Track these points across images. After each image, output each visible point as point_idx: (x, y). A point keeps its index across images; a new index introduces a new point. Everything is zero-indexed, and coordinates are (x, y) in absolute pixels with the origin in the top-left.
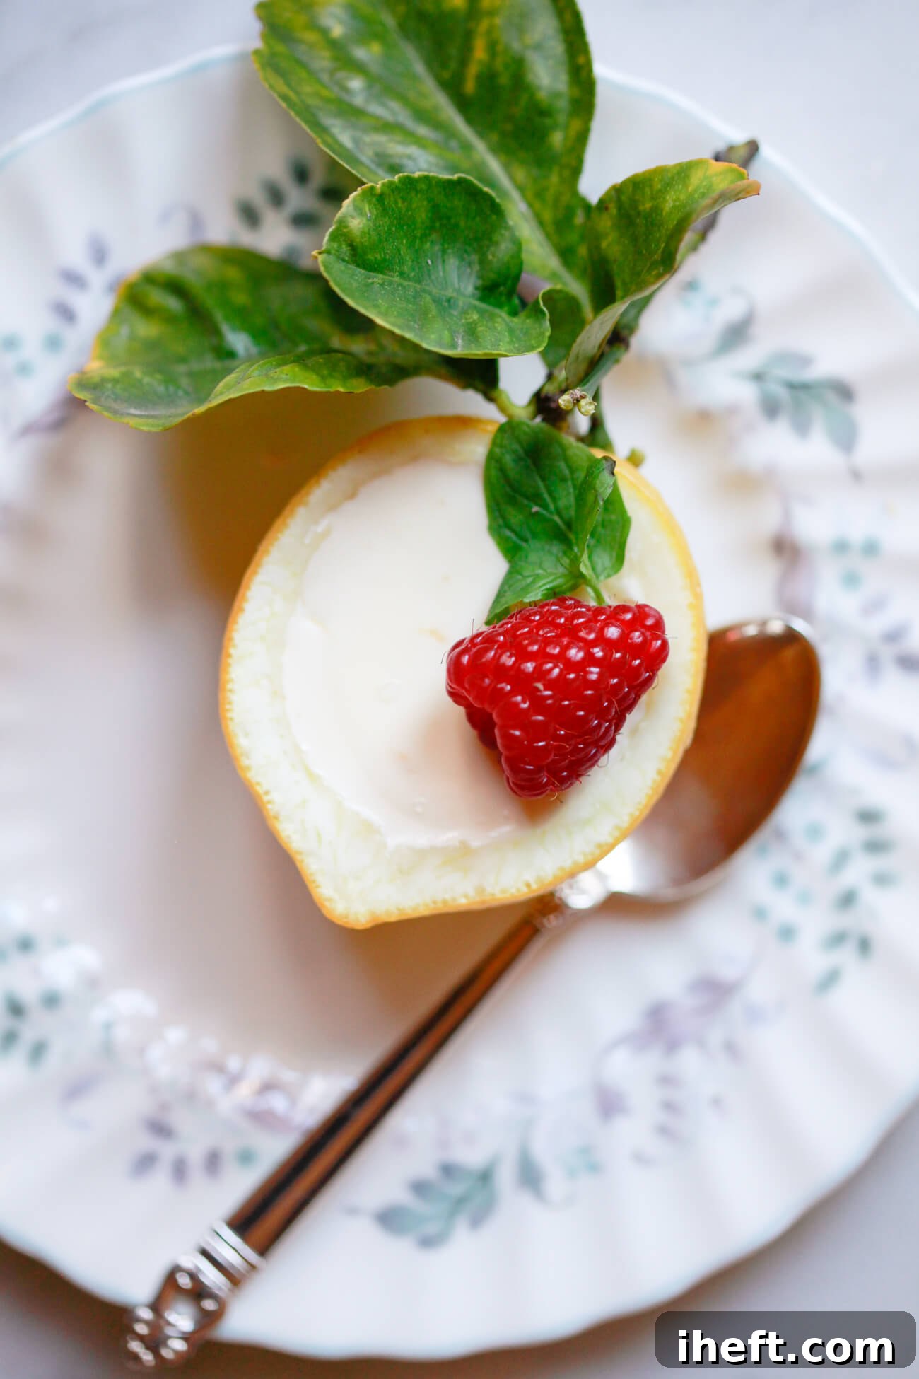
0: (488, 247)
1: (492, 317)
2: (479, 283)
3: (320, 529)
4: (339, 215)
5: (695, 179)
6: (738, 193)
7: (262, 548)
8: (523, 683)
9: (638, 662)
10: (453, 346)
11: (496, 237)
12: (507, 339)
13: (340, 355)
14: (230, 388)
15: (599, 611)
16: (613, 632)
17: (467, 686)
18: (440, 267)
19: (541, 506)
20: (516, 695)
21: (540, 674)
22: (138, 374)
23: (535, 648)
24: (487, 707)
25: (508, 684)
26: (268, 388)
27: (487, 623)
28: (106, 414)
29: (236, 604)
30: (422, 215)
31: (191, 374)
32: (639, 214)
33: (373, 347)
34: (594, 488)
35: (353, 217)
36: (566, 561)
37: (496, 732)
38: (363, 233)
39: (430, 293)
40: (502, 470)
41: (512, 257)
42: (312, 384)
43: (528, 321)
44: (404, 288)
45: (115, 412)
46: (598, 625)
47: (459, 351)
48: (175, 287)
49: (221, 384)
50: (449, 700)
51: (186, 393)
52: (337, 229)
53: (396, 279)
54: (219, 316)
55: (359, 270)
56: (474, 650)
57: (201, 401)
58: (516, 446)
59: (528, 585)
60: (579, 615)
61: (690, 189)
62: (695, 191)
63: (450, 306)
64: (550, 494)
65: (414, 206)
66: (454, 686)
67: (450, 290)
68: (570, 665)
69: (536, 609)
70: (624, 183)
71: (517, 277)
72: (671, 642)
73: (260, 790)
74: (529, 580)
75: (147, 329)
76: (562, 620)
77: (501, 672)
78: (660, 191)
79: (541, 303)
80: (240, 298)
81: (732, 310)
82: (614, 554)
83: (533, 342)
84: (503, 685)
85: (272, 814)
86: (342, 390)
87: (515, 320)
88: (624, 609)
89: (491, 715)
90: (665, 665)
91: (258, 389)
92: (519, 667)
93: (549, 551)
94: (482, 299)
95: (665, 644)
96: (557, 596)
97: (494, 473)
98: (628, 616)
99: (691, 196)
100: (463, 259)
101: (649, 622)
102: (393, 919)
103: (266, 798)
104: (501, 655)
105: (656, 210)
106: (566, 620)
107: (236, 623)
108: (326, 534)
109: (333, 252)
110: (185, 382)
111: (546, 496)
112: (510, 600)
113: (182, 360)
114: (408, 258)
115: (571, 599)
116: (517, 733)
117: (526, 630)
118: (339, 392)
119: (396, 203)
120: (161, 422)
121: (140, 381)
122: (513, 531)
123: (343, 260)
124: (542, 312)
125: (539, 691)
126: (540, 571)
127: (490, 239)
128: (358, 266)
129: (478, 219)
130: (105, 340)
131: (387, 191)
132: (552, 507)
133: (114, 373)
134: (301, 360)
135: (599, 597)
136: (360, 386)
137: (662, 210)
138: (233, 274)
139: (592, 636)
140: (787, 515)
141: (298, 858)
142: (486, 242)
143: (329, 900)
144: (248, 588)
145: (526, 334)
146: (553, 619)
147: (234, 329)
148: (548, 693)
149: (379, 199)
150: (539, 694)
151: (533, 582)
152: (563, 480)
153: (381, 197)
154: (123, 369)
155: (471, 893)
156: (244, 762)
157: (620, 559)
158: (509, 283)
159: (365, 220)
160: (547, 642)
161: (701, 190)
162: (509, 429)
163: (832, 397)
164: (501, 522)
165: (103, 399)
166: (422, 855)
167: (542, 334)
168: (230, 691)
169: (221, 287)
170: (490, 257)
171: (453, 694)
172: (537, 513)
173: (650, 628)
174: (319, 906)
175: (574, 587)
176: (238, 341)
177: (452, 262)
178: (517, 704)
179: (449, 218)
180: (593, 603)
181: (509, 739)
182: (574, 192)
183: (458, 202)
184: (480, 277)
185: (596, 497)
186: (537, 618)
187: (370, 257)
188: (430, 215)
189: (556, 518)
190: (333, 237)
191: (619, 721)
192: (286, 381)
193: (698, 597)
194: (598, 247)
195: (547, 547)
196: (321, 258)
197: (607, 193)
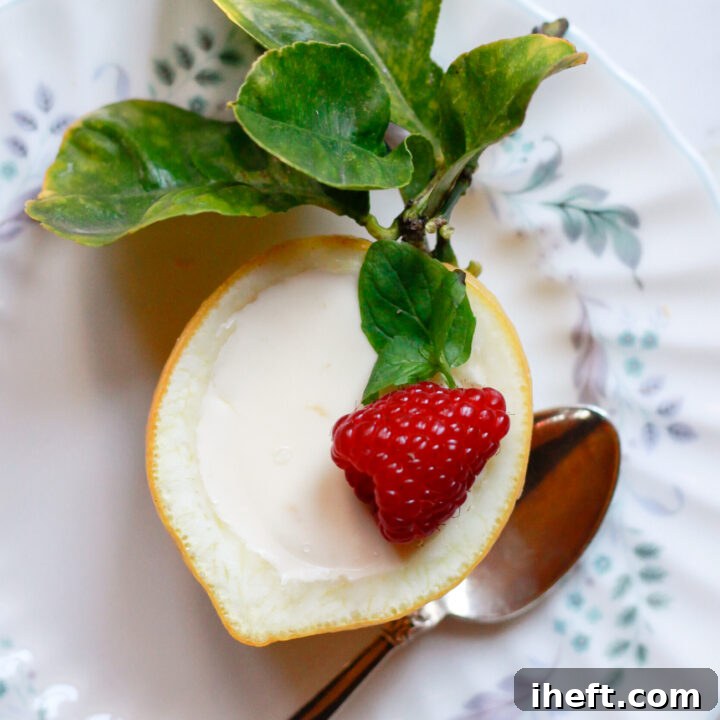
0: (363, 101)
1: (367, 157)
2: (356, 129)
3: (228, 326)
4: (249, 73)
5: (532, 51)
6: (570, 63)
7: (181, 341)
8: (398, 453)
9: (486, 435)
10: (340, 180)
11: (369, 94)
12: (380, 175)
13: (244, 187)
14: (156, 213)
15: (454, 393)
16: (466, 411)
17: (351, 454)
18: (326, 118)
19: (404, 309)
20: (392, 463)
21: (412, 446)
22: (82, 201)
23: (407, 424)
24: (369, 472)
25: (386, 453)
26: (189, 212)
27: (364, 402)
28: (57, 232)
29: (161, 385)
30: (313, 75)
31: (122, 202)
32: (485, 77)
33: (267, 181)
34: (451, 296)
35: (260, 75)
36: (425, 353)
37: (376, 492)
38: (269, 89)
39: (318, 138)
40: (373, 278)
41: (382, 110)
42: (222, 209)
43: (395, 161)
44: (298, 132)
45: (64, 231)
46: (456, 405)
47: (343, 184)
48: (110, 132)
49: (151, 209)
50: (333, 465)
51: (120, 216)
52: (249, 84)
53: (292, 125)
54: (145, 156)
55: (265, 118)
56: (357, 426)
57: (134, 223)
58: (384, 261)
59: (396, 372)
60: (438, 397)
61: (528, 58)
62: (532, 59)
63: (334, 148)
64: (412, 300)
65: (306, 67)
66: (340, 454)
67: (333, 135)
68: (435, 438)
69: (405, 392)
70: (472, 53)
71: (386, 126)
72: (511, 417)
73: (180, 535)
74: (397, 368)
75: (88, 166)
76: (426, 402)
77: (381, 444)
78: (504, 59)
79: (406, 147)
80: (161, 142)
81: (543, 153)
82: (463, 347)
83: (400, 178)
84: (382, 454)
85: (189, 555)
86: (248, 214)
87: (385, 159)
88: (473, 392)
89: (371, 478)
90: (506, 436)
91: (180, 213)
92: (394, 440)
93: (411, 345)
94: (358, 143)
95: (507, 420)
96: (419, 381)
97: (366, 282)
98: (478, 398)
99: (529, 64)
100: (343, 110)
101: (494, 402)
102: (286, 638)
103: (184, 542)
104: (379, 431)
105: (501, 74)
106: (430, 401)
107: (160, 400)
108: (233, 330)
109: (245, 103)
110: (118, 207)
111: (408, 301)
112: (382, 384)
113: (115, 190)
114: (301, 109)
115: (431, 383)
116: (392, 493)
117: (398, 409)
118: (244, 217)
119: (293, 65)
120: (102, 239)
121: (84, 206)
122: (381, 328)
123: (252, 110)
124: (407, 154)
125: (412, 459)
126: (404, 361)
127: (365, 95)
128: (264, 115)
129: (355, 79)
130: (54, 174)
131: (286, 55)
132: (413, 310)
133: (63, 200)
134: (215, 191)
135: (451, 382)
136: (261, 212)
137: (505, 75)
138: (155, 122)
139: (450, 414)
140: (585, 314)
141: (210, 591)
142: (362, 98)
143: (236, 624)
144: (170, 372)
145: (394, 171)
146: (420, 401)
147: (157, 167)
148: (417, 461)
149: (279, 61)
150: (410, 461)
151: (401, 369)
152: (423, 288)
153: (282, 60)
154: (70, 196)
155: (349, 617)
156: (167, 513)
157: (467, 351)
158: (380, 130)
159: (269, 78)
160: (416, 419)
161: (538, 59)
162: (379, 247)
163: (620, 223)
164: (372, 321)
165: (54, 221)
166: (309, 587)
167: (407, 171)
168: (156, 456)
169: (148, 132)
170: (365, 109)
171: (338, 460)
172: (400, 314)
173: (495, 407)
174: (226, 627)
175: (432, 374)
176: (162, 176)
177: (335, 113)
178: (394, 470)
179: (333, 78)
180: (446, 387)
181: (386, 498)
182: (427, 59)
183: (340, 65)
184: (356, 125)
185: (452, 303)
186: (406, 399)
187: (274, 107)
188: (318, 75)
189: (416, 318)
190: (246, 91)
191: (470, 482)
192: (203, 207)
193: (529, 381)
194: (449, 103)
195: (409, 342)
196: (235, 108)
197: (458, 60)
